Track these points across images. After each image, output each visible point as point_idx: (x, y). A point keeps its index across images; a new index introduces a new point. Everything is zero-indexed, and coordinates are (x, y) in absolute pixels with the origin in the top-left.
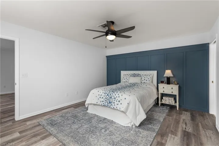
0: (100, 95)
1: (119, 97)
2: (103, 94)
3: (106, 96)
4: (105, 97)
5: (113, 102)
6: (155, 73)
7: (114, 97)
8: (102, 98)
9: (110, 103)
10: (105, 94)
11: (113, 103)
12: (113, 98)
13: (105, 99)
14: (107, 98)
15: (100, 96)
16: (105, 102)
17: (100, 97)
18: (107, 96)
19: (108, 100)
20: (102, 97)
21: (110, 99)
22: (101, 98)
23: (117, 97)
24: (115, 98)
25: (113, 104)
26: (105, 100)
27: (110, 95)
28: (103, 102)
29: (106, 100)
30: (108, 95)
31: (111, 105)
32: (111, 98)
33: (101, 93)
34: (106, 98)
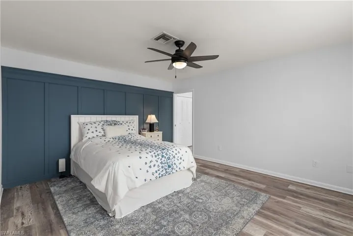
0: (148, 162)
1: (179, 152)
2: (154, 159)
3: (161, 159)
4: (159, 161)
5: (173, 163)
6: (136, 118)
7: (172, 155)
8: (154, 166)
9: (169, 167)
10: (158, 157)
11: (174, 165)
12: (171, 157)
13: (160, 165)
14: (164, 162)
15: (148, 165)
16: (161, 170)
17: (150, 167)
18: (163, 159)
19: (166, 164)
20: (152, 164)
21: (169, 161)
22: (152, 166)
23: (176, 154)
24: (174, 157)
25: (175, 167)
26: (160, 167)
27: (166, 154)
28: (158, 172)
29: (163, 165)
30: (163, 156)
31: (172, 169)
32: (169, 158)
33: (150, 158)
34: (161, 163)
